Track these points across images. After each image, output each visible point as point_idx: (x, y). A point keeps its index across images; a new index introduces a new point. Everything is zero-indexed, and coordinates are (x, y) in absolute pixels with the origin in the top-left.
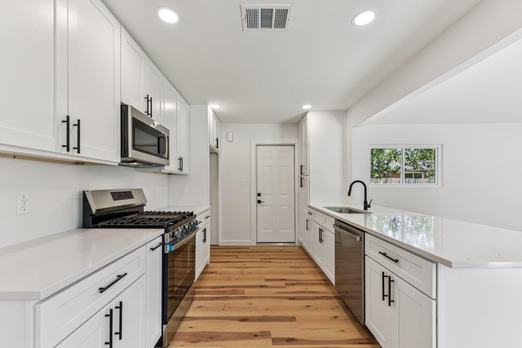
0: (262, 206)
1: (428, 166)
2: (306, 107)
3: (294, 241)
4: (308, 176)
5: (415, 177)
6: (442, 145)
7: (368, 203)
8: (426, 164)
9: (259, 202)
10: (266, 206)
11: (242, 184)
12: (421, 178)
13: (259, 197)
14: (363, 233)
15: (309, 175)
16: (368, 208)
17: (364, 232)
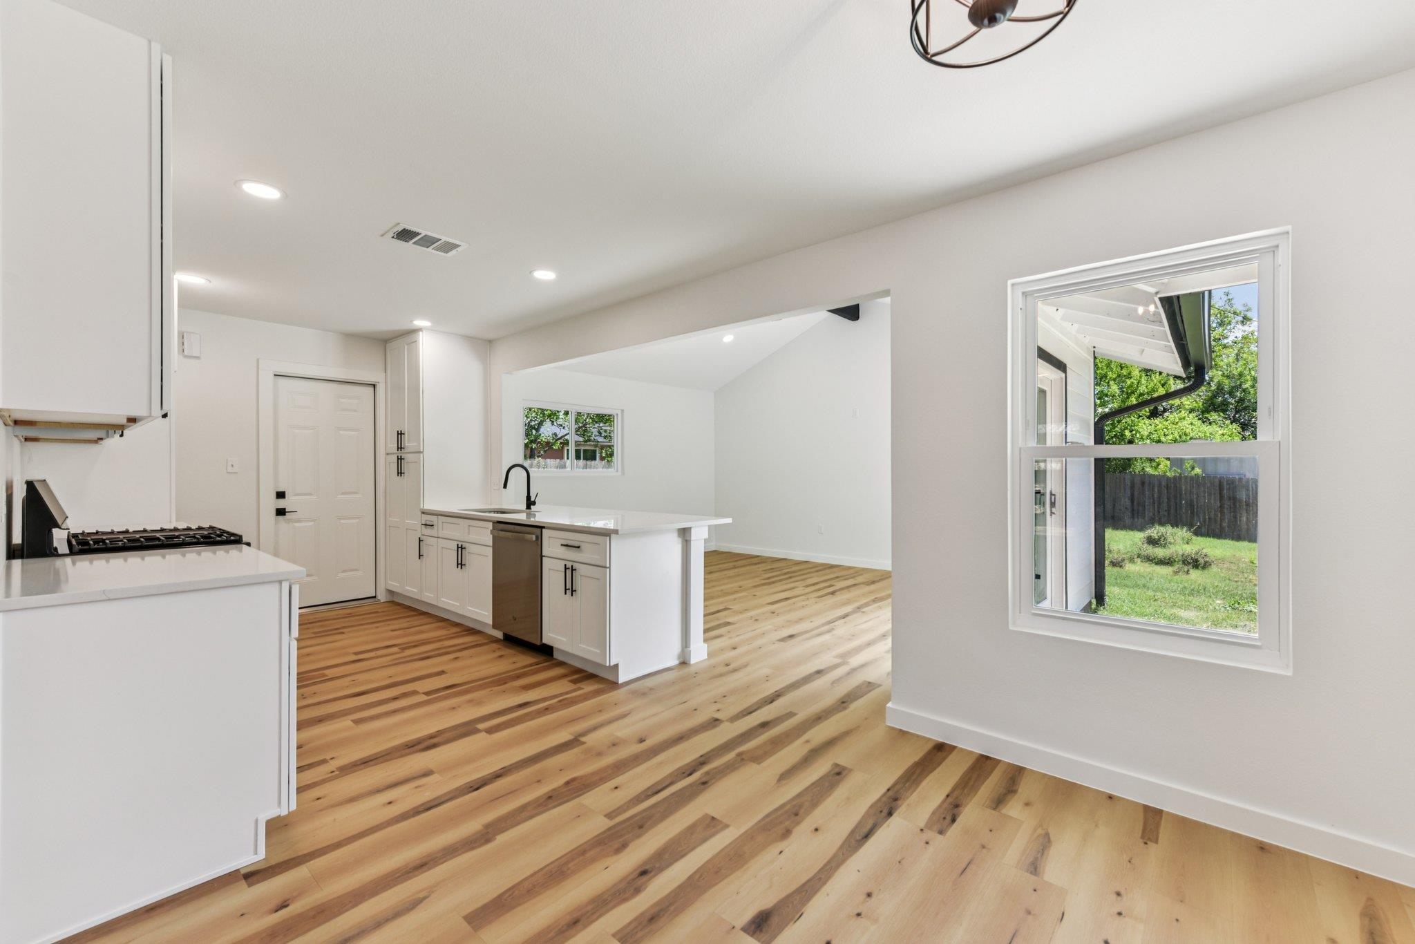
0: (290, 521)
1: (605, 437)
2: (418, 323)
3: (374, 595)
4: (422, 455)
5: (585, 459)
6: (623, 411)
7: (532, 499)
8: (604, 434)
9: (281, 512)
10: (299, 521)
11: (230, 469)
12: (595, 459)
13: (281, 501)
14: (539, 530)
15: (422, 452)
16: (532, 507)
17: (542, 528)
